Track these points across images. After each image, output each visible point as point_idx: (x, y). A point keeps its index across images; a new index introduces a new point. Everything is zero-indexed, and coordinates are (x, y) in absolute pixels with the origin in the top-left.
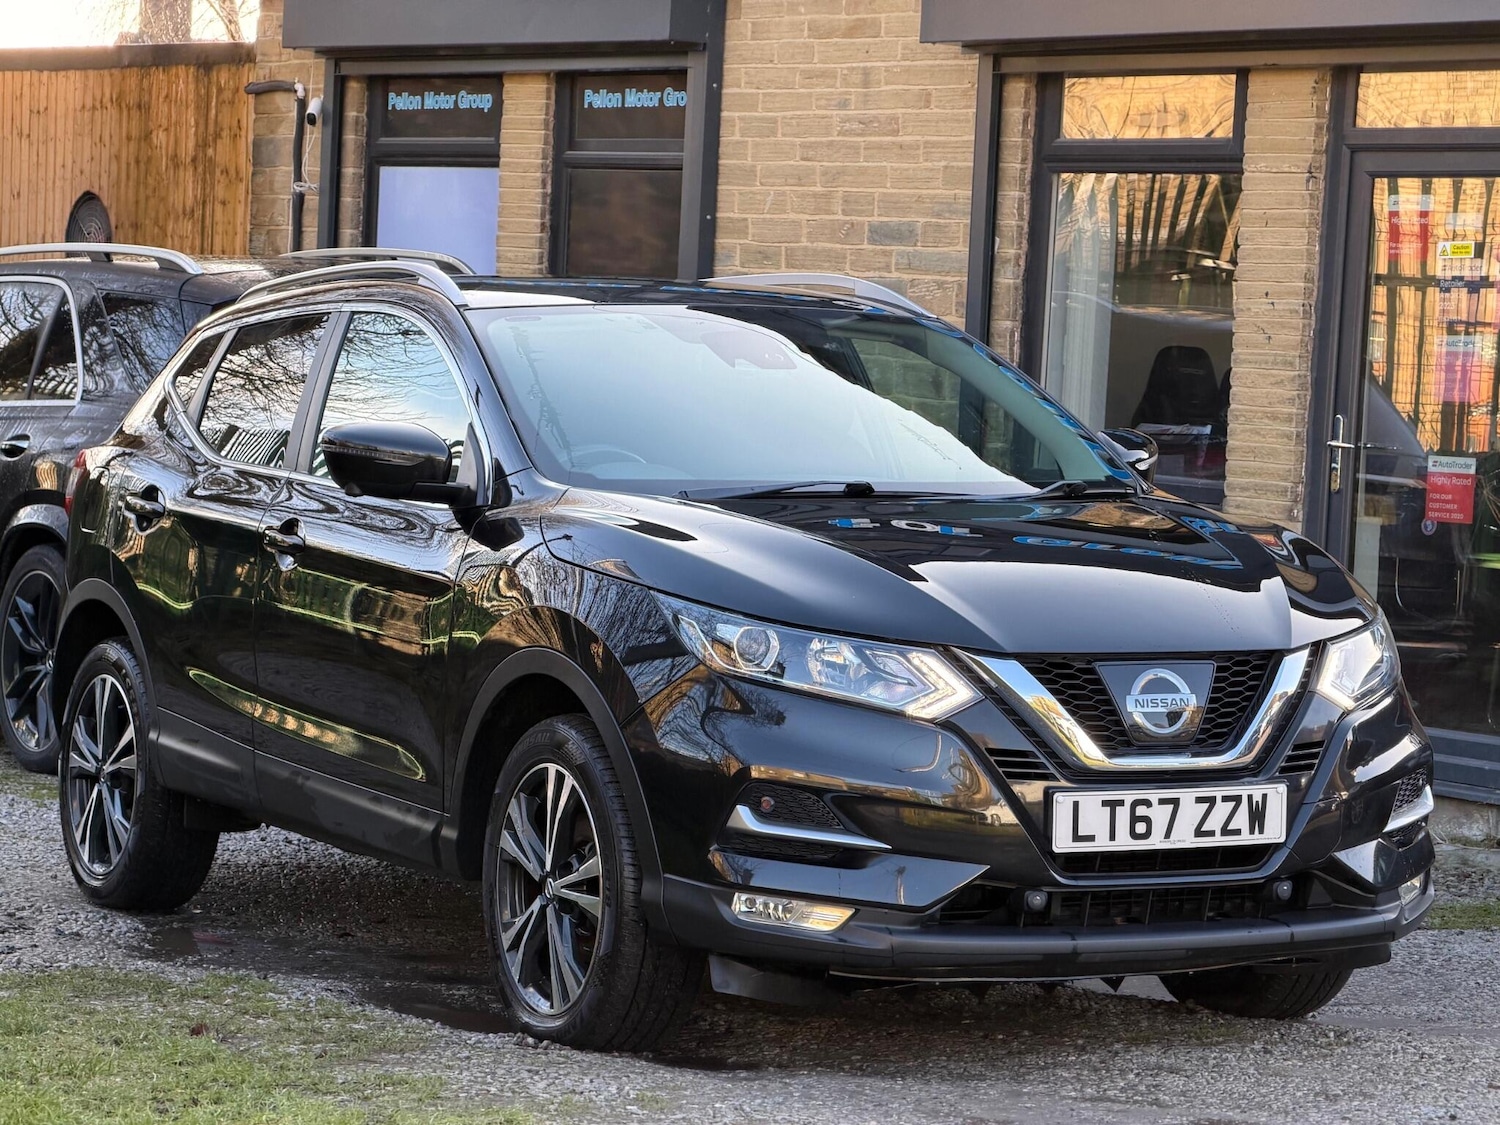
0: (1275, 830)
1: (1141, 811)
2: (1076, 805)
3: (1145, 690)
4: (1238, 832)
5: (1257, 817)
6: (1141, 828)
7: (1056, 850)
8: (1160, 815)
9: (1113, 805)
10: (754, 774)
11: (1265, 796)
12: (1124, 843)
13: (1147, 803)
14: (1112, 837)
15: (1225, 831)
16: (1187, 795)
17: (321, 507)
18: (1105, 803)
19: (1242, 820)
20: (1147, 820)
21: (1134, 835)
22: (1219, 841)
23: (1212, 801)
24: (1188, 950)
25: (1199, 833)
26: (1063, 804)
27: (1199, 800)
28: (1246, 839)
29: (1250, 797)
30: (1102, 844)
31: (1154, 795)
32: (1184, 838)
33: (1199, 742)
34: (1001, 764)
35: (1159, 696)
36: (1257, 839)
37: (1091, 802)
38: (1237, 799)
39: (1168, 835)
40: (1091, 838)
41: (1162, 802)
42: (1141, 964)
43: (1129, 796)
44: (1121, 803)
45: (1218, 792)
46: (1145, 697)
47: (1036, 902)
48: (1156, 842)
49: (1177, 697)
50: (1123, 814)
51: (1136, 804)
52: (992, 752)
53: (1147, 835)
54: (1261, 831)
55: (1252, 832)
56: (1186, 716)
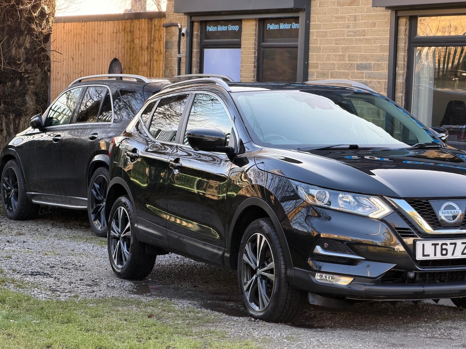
1: (444, 247)
2: (423, 245)
3: (445, 209)
6: (444, 252)
7: (417, 259)
8: (450, 248)
9: (435, 245)
10: (322, 236)
12: (439, 257)
13: (446, 244)
14: (435, 255)
16: (459, 242)
17: (187, 154)
18: (433, 244)
20: (446, 250)
21: (442, 254)
24: (460, 290)
25: (463, 254)
26: (419, 245)
27: (463, 243)
30: (432, 257)
31: (448, 242)
32: (458, 255)
33: (462, 225)
34: (399, 232)
35: (450, 211)
37: (428, 244)
39: (453, 254)
40: (428, 255)
41: (451, 244)
42: (445, 295)
43: (440, 242)
44: (438, 244)
46: (445, 211)
47: (411, 276)
48: (449, 257)
49: (455, 211)
50: (438, 248)
51: (443, 244)
52: (397, 228)
53: (446, 254)
56: (458, 217)
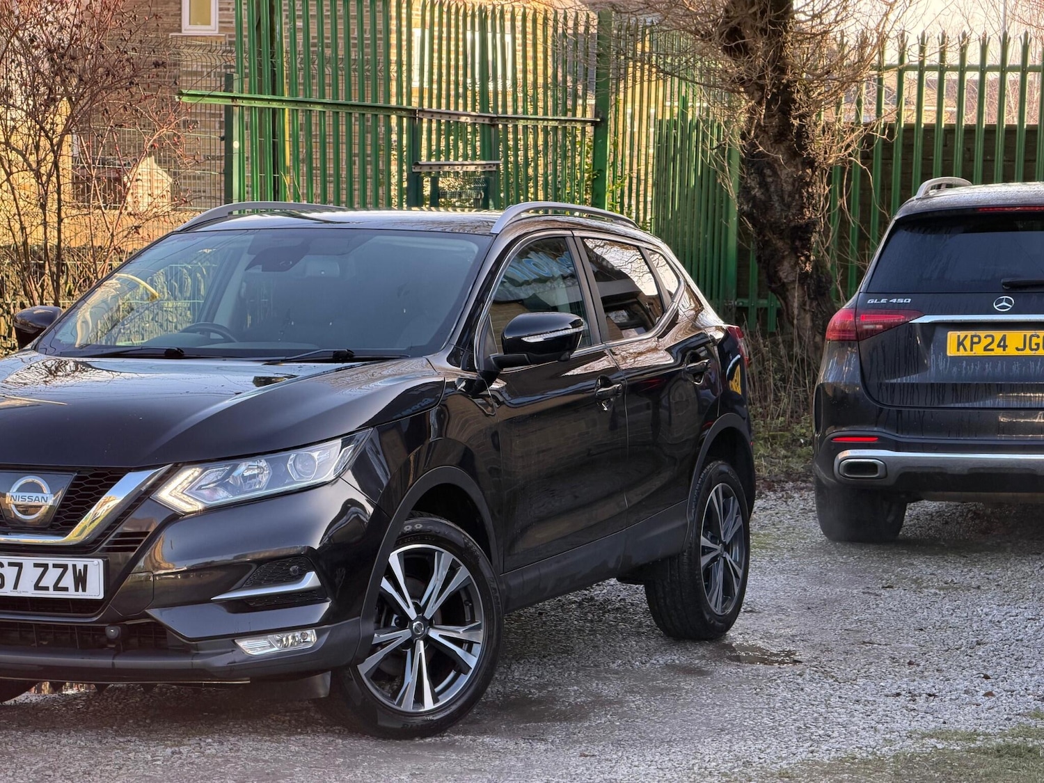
0: (95, 589)
3: (20, 490)
4: (66, 589)
5: (81, 580)
8: (9, 573)
11: (86, 567)
15: (56, 588)
16: (28, 562)
19: (68, 581)
20: (2, 576)
22: (52, 594)
23: (46, 566)
25: (37, 587)
27: (36, 565)
28: (72, 594)
29: (74, 566)
32: (27, 590)
33: (52, 526)
35: (28, 494)
36: (80, 595)
38: (65, 567)
39: (15, 587)
41: (10, 564)
45: (50, 561)
46: (19, 494)
48: (8, 591)
49: (40, 495)
53: (2, 586)
54: (84, 590)
55: (77, 590)
56: (43, 510)
